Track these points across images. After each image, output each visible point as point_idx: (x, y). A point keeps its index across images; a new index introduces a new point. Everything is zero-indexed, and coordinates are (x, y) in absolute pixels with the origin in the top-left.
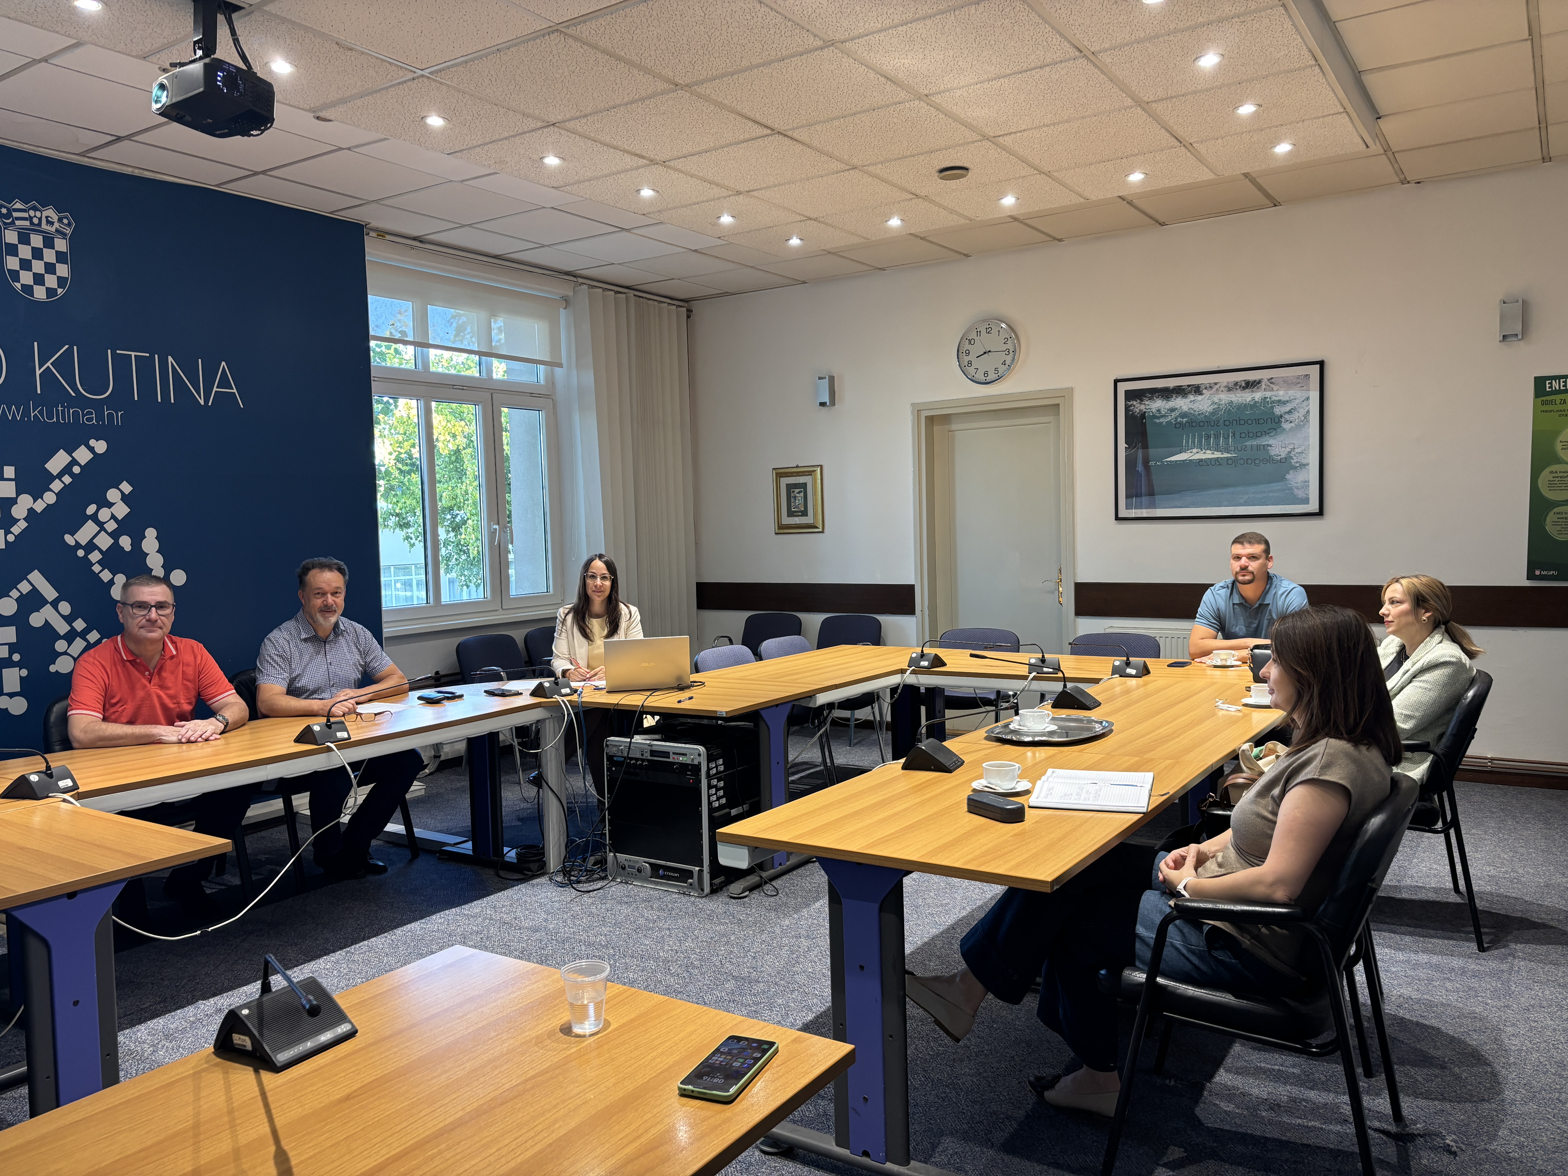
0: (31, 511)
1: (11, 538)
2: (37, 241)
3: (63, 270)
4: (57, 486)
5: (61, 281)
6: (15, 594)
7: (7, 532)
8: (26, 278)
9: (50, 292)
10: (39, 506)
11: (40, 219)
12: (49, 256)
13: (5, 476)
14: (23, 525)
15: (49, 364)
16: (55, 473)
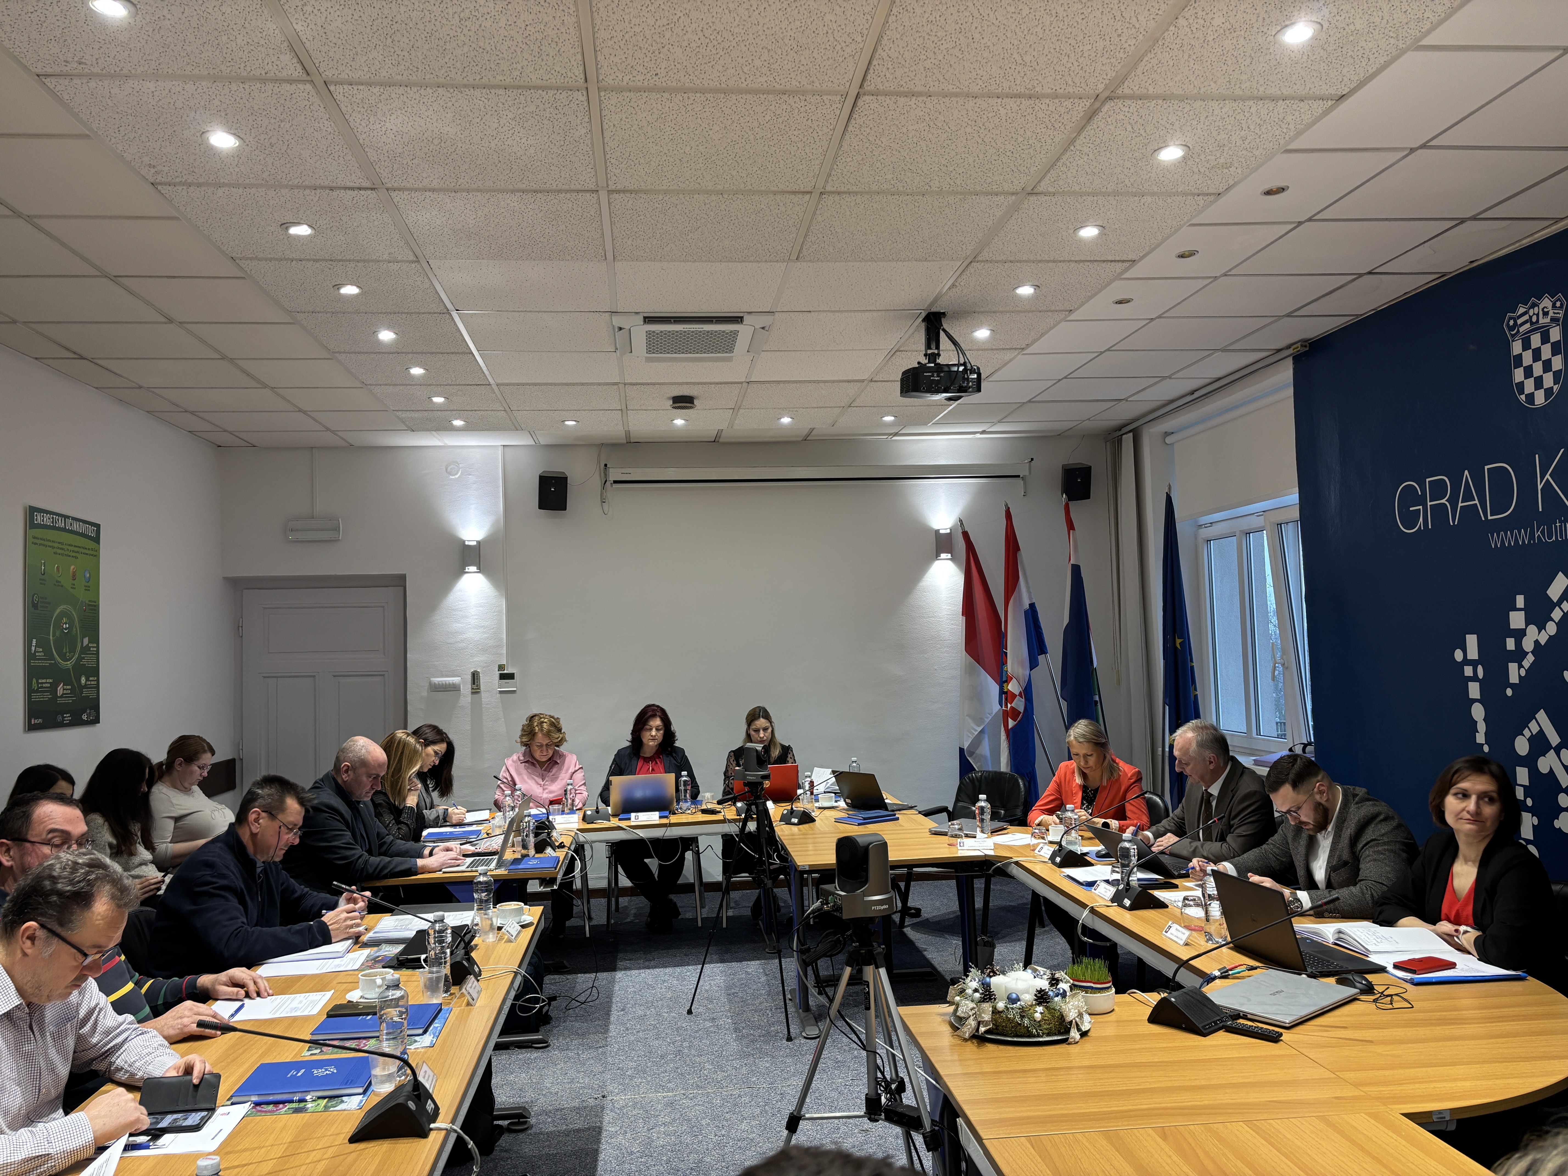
0: (1537, 642)
1: (1523, 673)
2: (1536, 340)
3: (1558, 363)
4: (1557, 614)
5: (1557, 375)
6: (1526, 732)
7: (1520, 666)
8: (1529, 386)
9: (1549, 392)
10: (1543, 639)
11: (1538, 315)
12: (1546, 352)
13: (1518, 606)
14: (1530, 658)
15: (1548, 476)
16: (1555, 600)
